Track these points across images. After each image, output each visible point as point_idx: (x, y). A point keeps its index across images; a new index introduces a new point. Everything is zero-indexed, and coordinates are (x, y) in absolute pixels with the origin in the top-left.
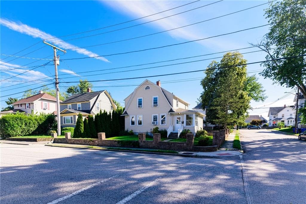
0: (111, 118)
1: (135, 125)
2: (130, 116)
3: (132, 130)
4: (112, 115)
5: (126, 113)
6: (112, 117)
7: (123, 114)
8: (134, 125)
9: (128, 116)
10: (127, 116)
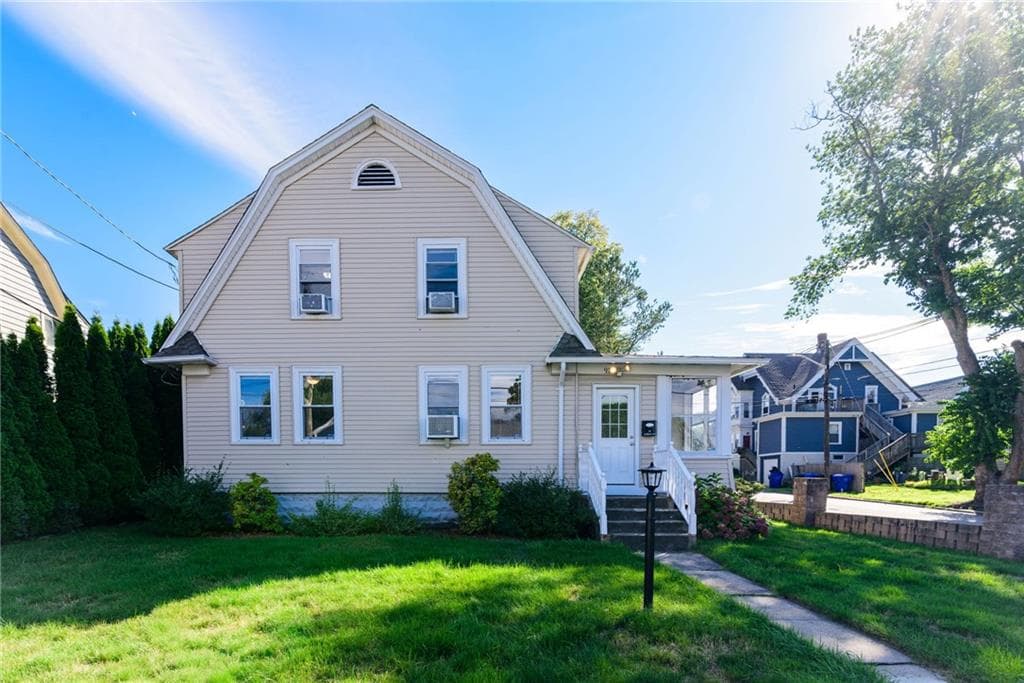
0: (50, 372)
1: (275, 438)
2: (232, 371)
3: (254, 475)
4: (50, 348)
5: (189, 342)
6: (51, 364)
7: (167, 353)
8: (266, 441)
9: (211, 366)
10: (205, 372)
